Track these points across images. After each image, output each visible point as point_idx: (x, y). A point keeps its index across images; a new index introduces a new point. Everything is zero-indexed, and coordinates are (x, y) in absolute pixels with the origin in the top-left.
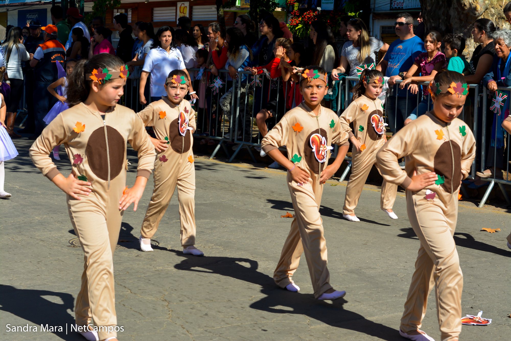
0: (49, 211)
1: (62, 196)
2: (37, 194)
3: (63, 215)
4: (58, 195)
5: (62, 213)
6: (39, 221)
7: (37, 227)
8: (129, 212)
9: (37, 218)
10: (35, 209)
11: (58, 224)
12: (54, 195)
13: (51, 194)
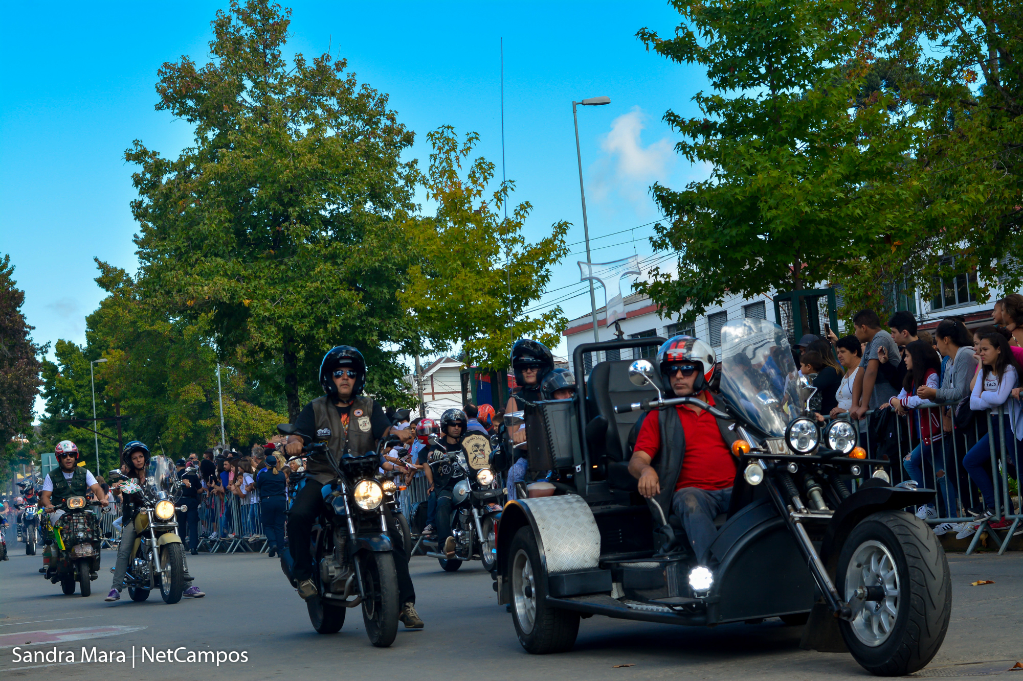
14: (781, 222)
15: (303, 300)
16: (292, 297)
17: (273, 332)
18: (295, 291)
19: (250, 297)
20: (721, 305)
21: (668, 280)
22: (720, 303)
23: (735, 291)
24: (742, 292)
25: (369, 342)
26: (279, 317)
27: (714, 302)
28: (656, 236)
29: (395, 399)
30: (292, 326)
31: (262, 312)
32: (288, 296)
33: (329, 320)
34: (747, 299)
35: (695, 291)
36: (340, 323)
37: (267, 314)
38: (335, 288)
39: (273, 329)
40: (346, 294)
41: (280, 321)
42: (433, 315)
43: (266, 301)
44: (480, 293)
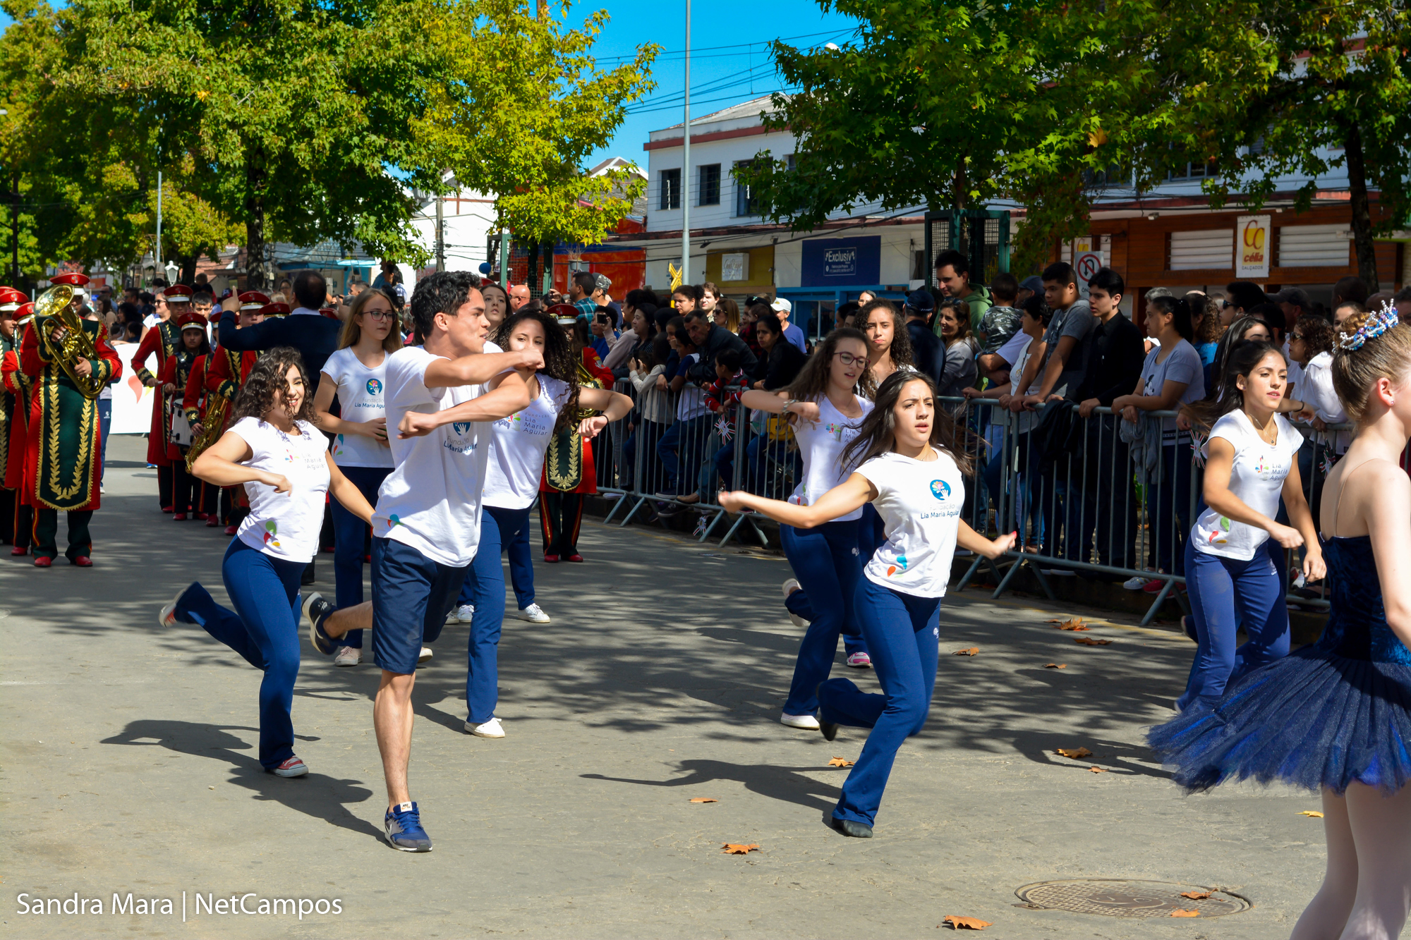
0: (955, 808)
1: (979, 767)
2: (917, 760)
3: (992, 820)
4: (970, 764)
5: (989, 816)
6: (932, 834)
7: (929, 852)
8: (1163, 817)
9: (924, 826)
10: (917, 801)
11: (981, 845)
12: (959, 763)
13: (951, 761)
14: (943, 117)
15: (281, 101)
16: (267, 95)
17: (234, 143)
18: (271, 85)
19: (208, 87)
20: (849, 212)
21: (781, 169)
22: (848, 208)
23: (871, 197)
24: (882, 197)
25: (367, 169)
26: (245, 123)
27: (841, 206)
28: (770, 109)
29: (397, 251)
30: (262, 137)
31: (222, 113)
32: (261, 93)
33: (316, 132)
34: (887, 210)
35: (816, 191)
36: (331, 139)
37: (229, 117)
38: (329, 87)
39: (235, 139)
40: (342, 99)
41: (246, 128)
42: (457, 156)
43: (230, 97)
44: (527, 131)
